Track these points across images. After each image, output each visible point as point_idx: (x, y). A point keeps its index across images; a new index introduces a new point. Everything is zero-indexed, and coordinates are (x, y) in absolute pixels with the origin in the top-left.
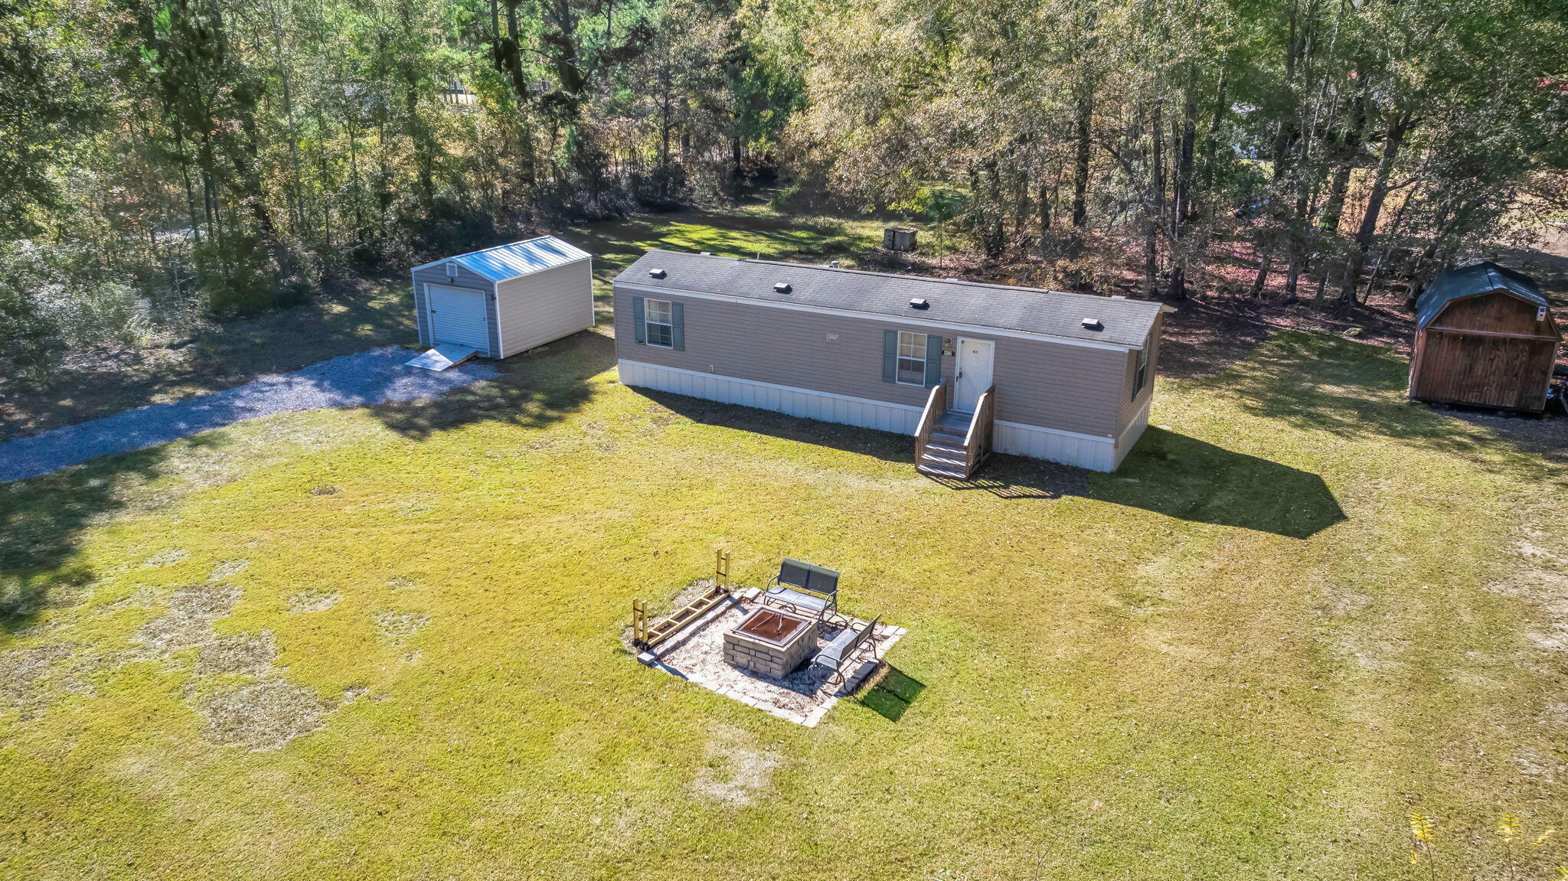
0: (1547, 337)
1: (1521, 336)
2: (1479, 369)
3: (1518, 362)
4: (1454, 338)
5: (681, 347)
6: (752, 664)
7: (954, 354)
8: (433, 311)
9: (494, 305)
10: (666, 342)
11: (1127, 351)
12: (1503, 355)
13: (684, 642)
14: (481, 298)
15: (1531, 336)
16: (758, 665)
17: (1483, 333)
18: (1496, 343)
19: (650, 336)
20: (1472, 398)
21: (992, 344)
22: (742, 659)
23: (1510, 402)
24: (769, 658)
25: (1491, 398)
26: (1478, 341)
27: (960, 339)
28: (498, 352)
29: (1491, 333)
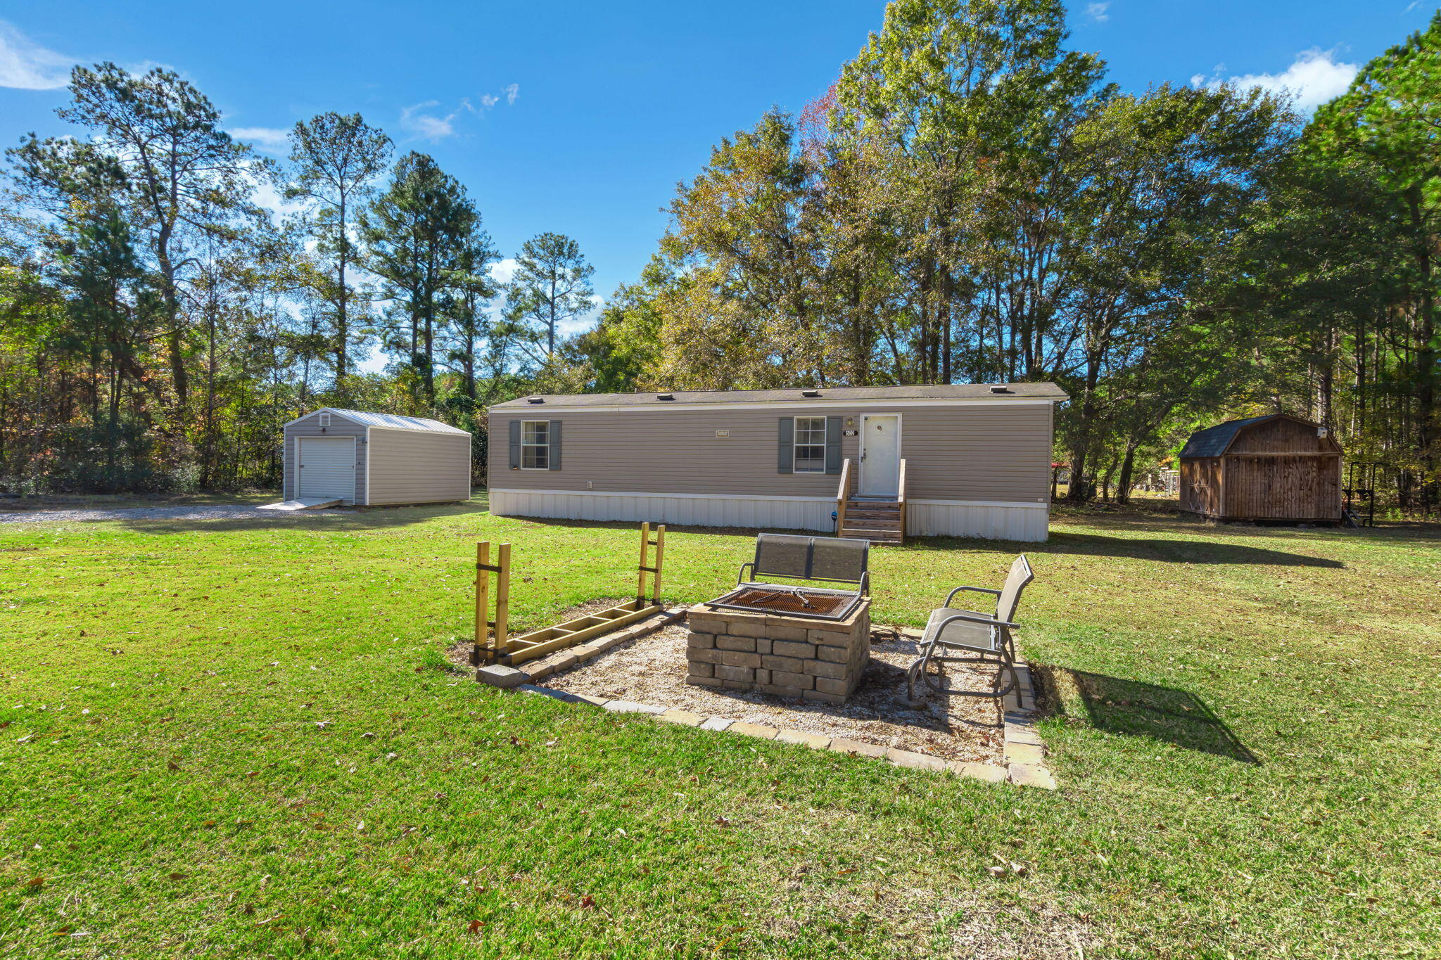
0: (1330, 453)
1: (1309, 453)
2: (1277, 485)
3: (1310, 477)
4: (1250, 461)
5: (557, 466)
6: (763, 675)
7: (856, 433)
8: (301, 466)
9: (364, 450)
10: (541, 463)
11: (1052, 403)
12: (1296, 472)
13: (589, 660)
14: (350, 447)
15: (1316, 453)
16: (779, 677)
17: (1275, 454)
18: (1288, 462)
19: (525, 460)
20: (1276, 513)
21: (900, 416)
22: (736, 667)
23: (1311, 513)
24: (808, 651)
25: (1293, 511)
26: (1271, 461)
27: (863, 416)
28: (364, 498)
29: (1282, 454)
